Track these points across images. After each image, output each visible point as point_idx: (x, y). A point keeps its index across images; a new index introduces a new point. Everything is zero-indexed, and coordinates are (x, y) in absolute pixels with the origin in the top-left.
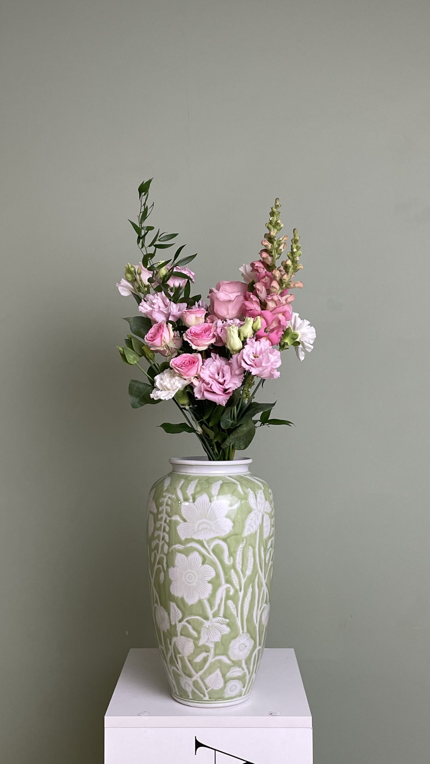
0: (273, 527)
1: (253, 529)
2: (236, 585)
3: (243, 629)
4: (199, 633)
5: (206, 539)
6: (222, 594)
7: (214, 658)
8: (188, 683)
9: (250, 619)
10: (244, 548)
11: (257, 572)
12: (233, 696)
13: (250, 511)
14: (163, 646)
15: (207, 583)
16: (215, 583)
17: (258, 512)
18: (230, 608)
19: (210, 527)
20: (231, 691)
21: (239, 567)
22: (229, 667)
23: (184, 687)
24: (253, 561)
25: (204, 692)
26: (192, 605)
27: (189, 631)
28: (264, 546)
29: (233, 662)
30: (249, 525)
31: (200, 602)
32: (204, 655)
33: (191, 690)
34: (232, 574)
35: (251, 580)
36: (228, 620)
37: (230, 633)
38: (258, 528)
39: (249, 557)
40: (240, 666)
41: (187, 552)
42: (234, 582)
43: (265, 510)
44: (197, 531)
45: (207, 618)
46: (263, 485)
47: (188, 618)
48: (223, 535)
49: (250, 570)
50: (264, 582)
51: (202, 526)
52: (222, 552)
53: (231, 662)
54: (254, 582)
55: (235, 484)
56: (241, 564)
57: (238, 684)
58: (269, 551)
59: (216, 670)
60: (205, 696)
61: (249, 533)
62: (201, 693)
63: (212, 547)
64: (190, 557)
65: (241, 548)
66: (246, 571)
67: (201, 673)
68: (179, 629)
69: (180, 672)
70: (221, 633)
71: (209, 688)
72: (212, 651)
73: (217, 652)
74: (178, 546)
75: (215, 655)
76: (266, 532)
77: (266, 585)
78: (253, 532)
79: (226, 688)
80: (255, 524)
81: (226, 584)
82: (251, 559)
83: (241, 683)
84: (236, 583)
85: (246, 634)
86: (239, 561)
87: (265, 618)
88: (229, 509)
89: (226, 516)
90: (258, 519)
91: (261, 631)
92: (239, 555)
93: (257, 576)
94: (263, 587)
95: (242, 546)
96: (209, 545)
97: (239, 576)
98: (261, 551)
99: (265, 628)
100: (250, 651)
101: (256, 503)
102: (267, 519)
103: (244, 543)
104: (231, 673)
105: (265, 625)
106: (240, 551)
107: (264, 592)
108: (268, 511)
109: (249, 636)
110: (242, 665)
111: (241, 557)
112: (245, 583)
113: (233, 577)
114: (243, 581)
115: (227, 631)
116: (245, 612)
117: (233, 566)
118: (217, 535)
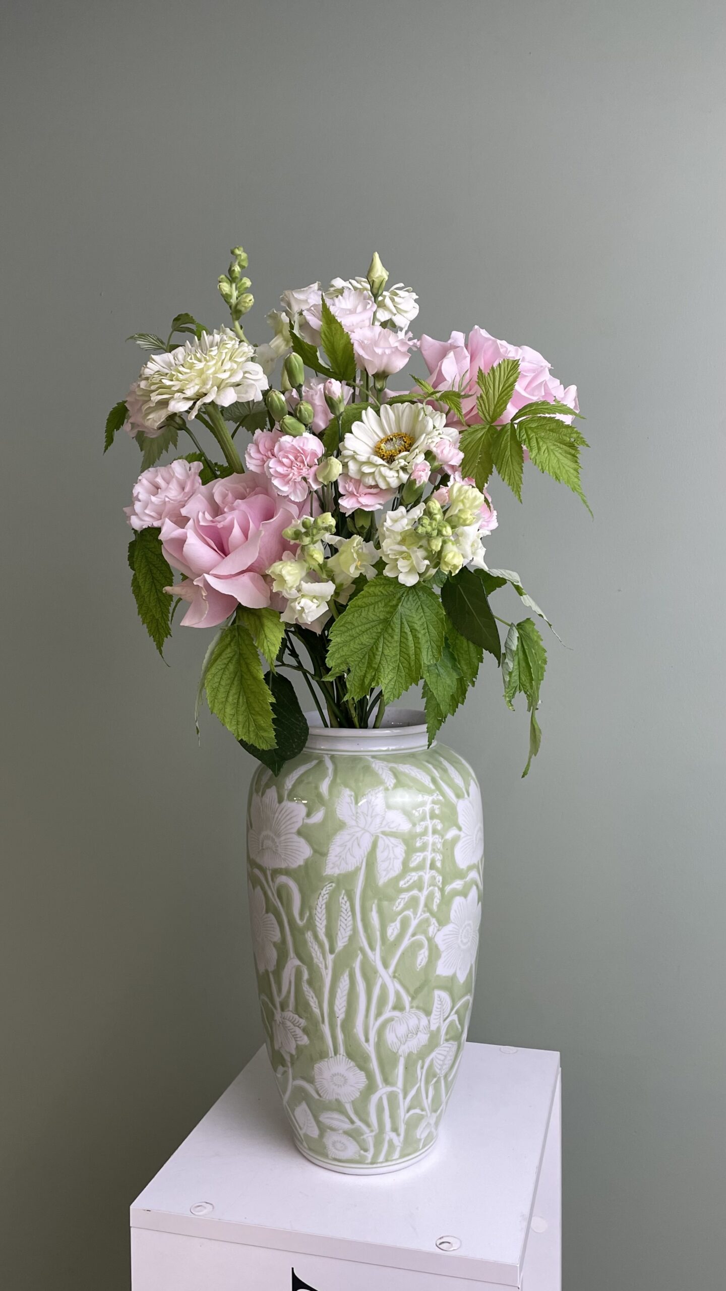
3: (335, 1048)
4: (272, 1026)
6: (292, 974)
7: (294, 1080)
10: (332, 896)
11: (360, 948)
15: (272, 948)
19: (275, 847)
20: (338, 1149)
21: (321, 930)
22: (321, 1107)
24: (351, 923)
30: (337, 855)
31: (267, 975)
32: (282, 1068)
34: (309, 939)
36: (303, 1022)
38: (362, 864)
39: (343, 915)
40: (343, 1112)
41: (253, 881)
42: (314, 957)
43: (385, 829)
44: (261, 850)
45: (275, 1007)
48: (294, 863)
49: (345, 940)
50: (382, 969)
51: (266, 843)
52: (292, 899)
53: (324, 1100)
56: (324, 924)
59: (302, 1102)
61: (339, 870)
63: (277, 883)
64: (255, 892)
65: (325, 895)
67: (286, 1096)
70: (296, 1040)
71: (304, 1129)
72: (290, 1067)
76: (387, 871)
77: (390, 977)
78: (350, 870)
79: (325, 1140)
80: (351, 854)
81: (295, 957)
82: (348, 919)
83: (355, 1143)
84: (317, 958)
85: (344, 1058)
86: (320, 917)
87: (397, 1037)
88: (305, 821)
89: (299, 833)
90: (359, 845)
91: (387, 1060)
92: (320, 906)
93: (360, 957)
94: (380, 980)
95: (326, 890)
96: (273, 880)
97: (321, 946)
98: (371, 910)
99: (401, 1056)
100: (360, 1092)
101: (354, 815)
102: (388, 846)
103: (331, 886)
104: (327, 1118)
105: (400, 1052)
106: (323, 900)
107: (384, 988)
108: (397, 830)
109: (352, 1064)
110: (347, 1112)
111: (324, 911)
112: (335, 963)
113: (310, 944)
114: (330, 958)
115: (305, 1040)
116: (337, 1016)
117: (311, 925)
118: (284, 865)
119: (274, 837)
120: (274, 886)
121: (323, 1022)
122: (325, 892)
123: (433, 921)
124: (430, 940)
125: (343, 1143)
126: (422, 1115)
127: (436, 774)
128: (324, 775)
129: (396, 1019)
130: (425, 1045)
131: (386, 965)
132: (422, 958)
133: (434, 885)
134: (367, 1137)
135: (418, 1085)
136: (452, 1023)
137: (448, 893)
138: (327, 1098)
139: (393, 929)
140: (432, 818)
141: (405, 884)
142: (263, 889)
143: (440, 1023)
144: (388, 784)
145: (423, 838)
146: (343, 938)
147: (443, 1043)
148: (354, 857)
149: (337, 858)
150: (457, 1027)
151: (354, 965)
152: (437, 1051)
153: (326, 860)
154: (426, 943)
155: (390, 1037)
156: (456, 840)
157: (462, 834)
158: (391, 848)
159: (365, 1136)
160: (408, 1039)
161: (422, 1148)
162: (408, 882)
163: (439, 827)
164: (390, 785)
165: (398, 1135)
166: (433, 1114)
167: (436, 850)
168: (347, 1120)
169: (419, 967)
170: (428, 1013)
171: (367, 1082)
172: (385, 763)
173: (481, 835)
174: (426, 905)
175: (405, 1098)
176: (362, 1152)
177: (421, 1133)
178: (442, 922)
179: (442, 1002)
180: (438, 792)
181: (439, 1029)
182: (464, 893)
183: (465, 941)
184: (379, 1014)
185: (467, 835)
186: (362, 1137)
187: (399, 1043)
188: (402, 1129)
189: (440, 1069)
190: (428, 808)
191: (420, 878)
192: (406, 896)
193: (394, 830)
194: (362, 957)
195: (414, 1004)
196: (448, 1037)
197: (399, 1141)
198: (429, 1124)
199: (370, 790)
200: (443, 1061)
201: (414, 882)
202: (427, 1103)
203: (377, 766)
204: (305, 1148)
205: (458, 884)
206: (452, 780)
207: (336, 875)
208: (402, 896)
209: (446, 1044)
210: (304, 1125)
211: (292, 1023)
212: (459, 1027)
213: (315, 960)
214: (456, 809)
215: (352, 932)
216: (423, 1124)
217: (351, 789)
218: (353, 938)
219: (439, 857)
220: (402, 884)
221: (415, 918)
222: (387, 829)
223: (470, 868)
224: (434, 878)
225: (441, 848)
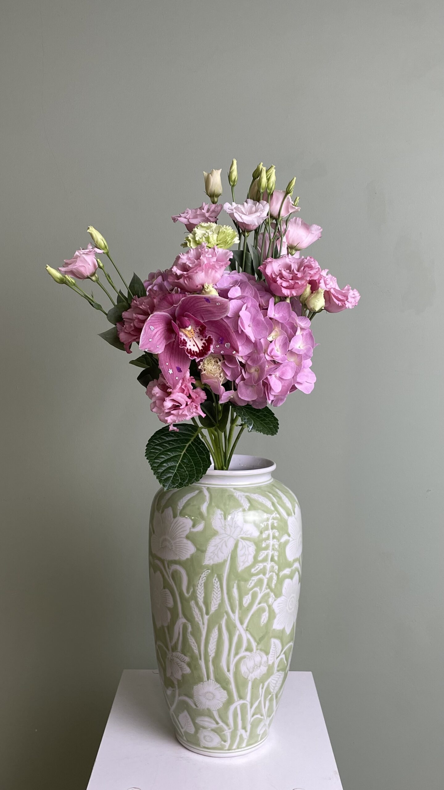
20: (207, 741)
34: (192, 605)
40: (211, 716)
44: (161, 549)
45: (168, 649)
52: (181, 578)
61: (214, 561)
77: (244, 630)
78: (220, 562)
79: (198, 735)
80: (221, 552)
81: (183, 617)
82: (218, 593)
83: (219, 737)
84: (198, 618)
85: (214, 682)
86: (200, 592)
87: (247, 668)
88: (191, 530)
89: (187, 537)
90: (226, 546)
91: (241, 683)
92: (200, 584)
93: (225, 617)
94: (238, 631)
95: (204, 575)
96: (168, 567)
97: (200, 609)
98: (233, 587)
99: (250, 680)
100: (223, 704)
101: (223, 527)
102: (245, 546)
103: (208, 572)
104: (201, 721)
105: (249, 678)
106: (202, 580)
107: (240, 637)
108: (251, 536)
109: (218, 685)
110: (214, 716)
111: (203, 588)
112: (209, 620)
114: (206, 617)
115: (188, 670)
116: (210, 655)
117: (194, 597)
118: (177, 558)
119: (170, 540)
120: (169, 572)
121: (200, 659)
122: (204, 576)
123: (272, 594)
124: (269, 606)
125: (210, 737)
126: (261, 719)
127: (275, 500)
128: (204, 501)
129: (247, 657)
130: (265, 674)
131: (242, 623)
132: (265, 618)
133: (273, 572)
134: (226, 733)
135: (260, 699)
136: (282, 659)
137: (282, 577)
138: (201, 708)
139: (247, 600)
140: (272, 529)
141: (255, 571)
142: (162, 573)
143: (274, 660)
144: (245, 507)
145: (267, 541)
146: (215, 605)
147: (276, 673)
148: (223, 553)
149: (212, 554)
150: (284, 662)
151: (221, 623)
152: (272, 677)
153: (205, 555)
154: (267, 609)
155: (243, 669)
156: (287, 542)
157: (291, 539)
158: (246, 548)
159: (225, 732)
160: (254, 670)
161: (261, 740)
162: (257, 569)
163: (277, 534)
164: (246, 507)
165: (246, 731)
166: (268, 718)
167: (275, 549)
168: (214, 722)
169: (263, 623)
170: (267, 653)
171: (228, 697)
172: (243, 493)
173: (301, 539)
174: (268, 584)
175: (251, 707)
176: (223, 743)
177: (260, 731)
178: (278, 595)
179: (276, 646)
180: (276, 512)
181: (273, 663)
182: (291, 577)
183: (291, 607)
184: (236, 654)
185: (293, 540)
186: (223, 733)
187: (249, 672)
188: (249, 727)
189: (273, 689)
190: (270, 522)
191: (265, 567)
192: (255, 578)
193: (249, 536)
194: (227, 617)
195: (259, 648)
196: (279, 669)
197: (247, 736)
198: (265, 725)
199: (233, 510)
200: (275, 684)
201: (261, 569)
202: (264, 711)
203: (237, 494)
204: (185, 741)
205: (287, 571)
206: (284, 504)
207: (211, 565)
208: (253, 578)
209: (277, 674)
210: (185, 725)
211: (180, 660)
212: (286, 662)
213: (197, 619)
214: (287, 522)
215: (220, 601)
216: (262, 724)
217: (222, 510)
218: (221, 605)
219: (276, 554)
220: (253, 571)
221: (261, 592)
222: (244, 536)
223: (295, 561)
224: (273, 567)
225: (278, 548)
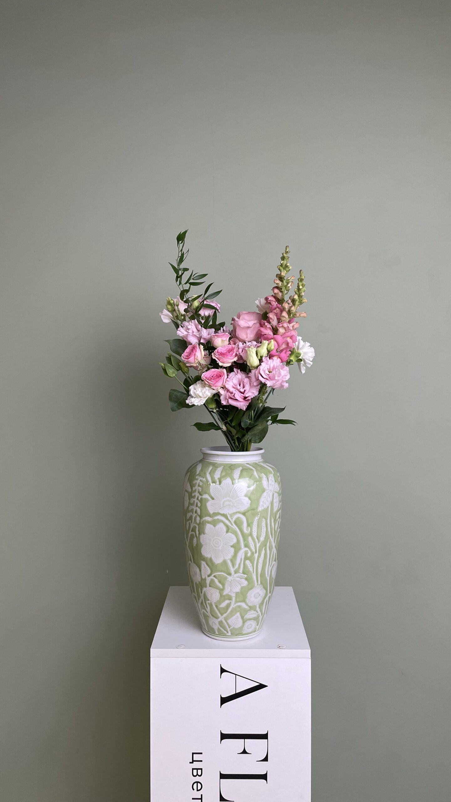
0: (280, 502)
1: (266, 505)
2: (253, 548)
3: (257, 582)
4: (223, 585)
5: (230, 513)
6: (242, 556)
7: (235, 604)
8: (214, 623)
9: (263, 575)
10: (259, 520)
11: (269, 538)
12: (249, 632)
13: (263, 491)
14: (195, 593)
15: (231, 548)
16: (236, 547)
17: (270, 492)
18: (248, 566)
19: (232, 503)
20: (248, 628)
21: (255, 534)
22: (246, 611)
23: (211, 626)
24: (265, 530)
25: (227, 628)
26: (218, 564)
27: (216, 584)
28: (274, 518)
29: (249, 607)
30: (263, 502)
31: (225, 561)
32: (227, 602)
33: (217, 628)
34: (250, 540)
35: (264, 544)
36: (246, 576)
37: (248, 585)
38: (269, 505)
39: (263, 527)
40: (255, 610)
41: (214, 523)
42: (251, 547)
43: (275, 490)
44: (223, 507)
45: (230, 574)
46: (273, 471)
47: (215, 574)
48: (243, 509)
49: (263, 537)
50: (274, 545)
51: (227, 503)
52: (242, 523)
53: (248, 607)
54: (266, 545)
55: (252, 470)
56: (256, 532)
57: (253, 624)
58: (278, 521)
59: (236, 613)
60: (228, 632)
61: (263, 508)
62: (225, 630)
63: (234, 519)
64: (216, 527)
65: (257, 520)
66: (260, 537)
67: (225, 615)
68: (208, 581)
69: (209, 614)
70: (240, 585)
71: (231, 626)
72: (234, 599)
73: (238, 600)
74: (208, 519)
75: (236, 602)
76: (276, 507)
77: (275, 547)
78: (266, 508)
79: (244, 626)
80: (267, 501)
81: (245, 548)
83: (256, 623)
85: (260, 585)
86: (255, 529)
88: (247, 490)
89: (245, 496)
94: (273, 549)
96: (231, 518)
97: (255, 541)
98: (272, 522)
101: (268, 485)
102: (276, 497)
103: (259, 515)
104: (248, 615)
106: (256, 522)
107: (273, 552)
111: (257, 526)
112: (260, 547)
113: (250, 542)
114: (258, 545)
115: (246, 584)
116: (259, 569)
117: (251, 533)
118: (238, 510)
119: (232, 500)
120: (232, 520)
121: (253, 572)
122: (256, 518)
125: (250, 625)
129: (274, 565)
131: (274, 543)
153: (259, 505)
155: (273, 572)
168: (256, 613)
171: (265, 593)
176: (256, 626)
184: (271, 564)
194: (269, 541)
211: (239, 578)
215: (266, 533)
217: (265, 475)
